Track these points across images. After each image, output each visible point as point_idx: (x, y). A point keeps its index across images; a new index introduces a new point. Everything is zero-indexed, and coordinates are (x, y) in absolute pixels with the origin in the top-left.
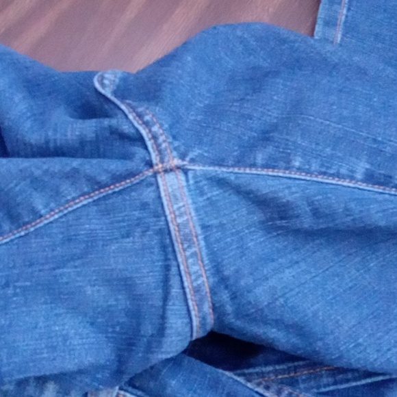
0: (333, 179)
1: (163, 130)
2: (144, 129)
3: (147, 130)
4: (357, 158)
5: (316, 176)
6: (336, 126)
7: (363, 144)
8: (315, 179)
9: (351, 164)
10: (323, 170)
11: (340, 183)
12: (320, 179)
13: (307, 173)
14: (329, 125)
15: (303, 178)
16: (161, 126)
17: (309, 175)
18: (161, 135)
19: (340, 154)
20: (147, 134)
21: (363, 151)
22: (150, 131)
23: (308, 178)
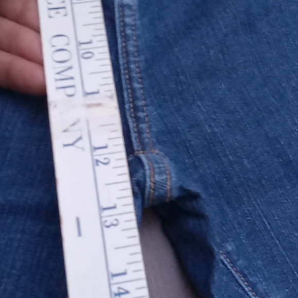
0: (247, 286)
1: (150, 131)
2: (133, 122)
3: (135, 125)
4: (278, 289)
5: (237, 271)
6: (281, 250)
7: (291, 283)
8: (234, 272)
9: (270, 288)
10: (246, 272)
11: (250, 294)
12: (237, 276)
13: (231, 262)
14: (276, 245)
15: (226, 263)
16: (150, 127)
17: (231, 265)
18: (147, 133)
19: (266, 273)
20: (134, 127)
21: (287, 288)
22: (137, 126)
23: (229, 267)
